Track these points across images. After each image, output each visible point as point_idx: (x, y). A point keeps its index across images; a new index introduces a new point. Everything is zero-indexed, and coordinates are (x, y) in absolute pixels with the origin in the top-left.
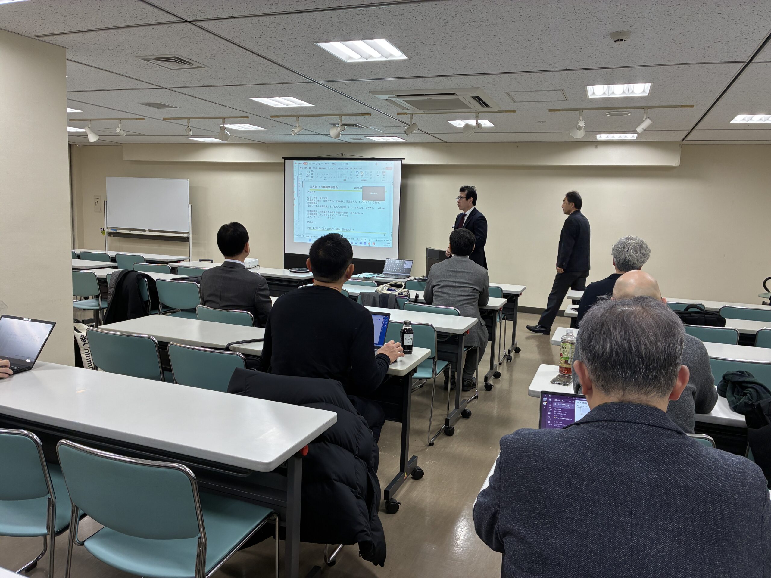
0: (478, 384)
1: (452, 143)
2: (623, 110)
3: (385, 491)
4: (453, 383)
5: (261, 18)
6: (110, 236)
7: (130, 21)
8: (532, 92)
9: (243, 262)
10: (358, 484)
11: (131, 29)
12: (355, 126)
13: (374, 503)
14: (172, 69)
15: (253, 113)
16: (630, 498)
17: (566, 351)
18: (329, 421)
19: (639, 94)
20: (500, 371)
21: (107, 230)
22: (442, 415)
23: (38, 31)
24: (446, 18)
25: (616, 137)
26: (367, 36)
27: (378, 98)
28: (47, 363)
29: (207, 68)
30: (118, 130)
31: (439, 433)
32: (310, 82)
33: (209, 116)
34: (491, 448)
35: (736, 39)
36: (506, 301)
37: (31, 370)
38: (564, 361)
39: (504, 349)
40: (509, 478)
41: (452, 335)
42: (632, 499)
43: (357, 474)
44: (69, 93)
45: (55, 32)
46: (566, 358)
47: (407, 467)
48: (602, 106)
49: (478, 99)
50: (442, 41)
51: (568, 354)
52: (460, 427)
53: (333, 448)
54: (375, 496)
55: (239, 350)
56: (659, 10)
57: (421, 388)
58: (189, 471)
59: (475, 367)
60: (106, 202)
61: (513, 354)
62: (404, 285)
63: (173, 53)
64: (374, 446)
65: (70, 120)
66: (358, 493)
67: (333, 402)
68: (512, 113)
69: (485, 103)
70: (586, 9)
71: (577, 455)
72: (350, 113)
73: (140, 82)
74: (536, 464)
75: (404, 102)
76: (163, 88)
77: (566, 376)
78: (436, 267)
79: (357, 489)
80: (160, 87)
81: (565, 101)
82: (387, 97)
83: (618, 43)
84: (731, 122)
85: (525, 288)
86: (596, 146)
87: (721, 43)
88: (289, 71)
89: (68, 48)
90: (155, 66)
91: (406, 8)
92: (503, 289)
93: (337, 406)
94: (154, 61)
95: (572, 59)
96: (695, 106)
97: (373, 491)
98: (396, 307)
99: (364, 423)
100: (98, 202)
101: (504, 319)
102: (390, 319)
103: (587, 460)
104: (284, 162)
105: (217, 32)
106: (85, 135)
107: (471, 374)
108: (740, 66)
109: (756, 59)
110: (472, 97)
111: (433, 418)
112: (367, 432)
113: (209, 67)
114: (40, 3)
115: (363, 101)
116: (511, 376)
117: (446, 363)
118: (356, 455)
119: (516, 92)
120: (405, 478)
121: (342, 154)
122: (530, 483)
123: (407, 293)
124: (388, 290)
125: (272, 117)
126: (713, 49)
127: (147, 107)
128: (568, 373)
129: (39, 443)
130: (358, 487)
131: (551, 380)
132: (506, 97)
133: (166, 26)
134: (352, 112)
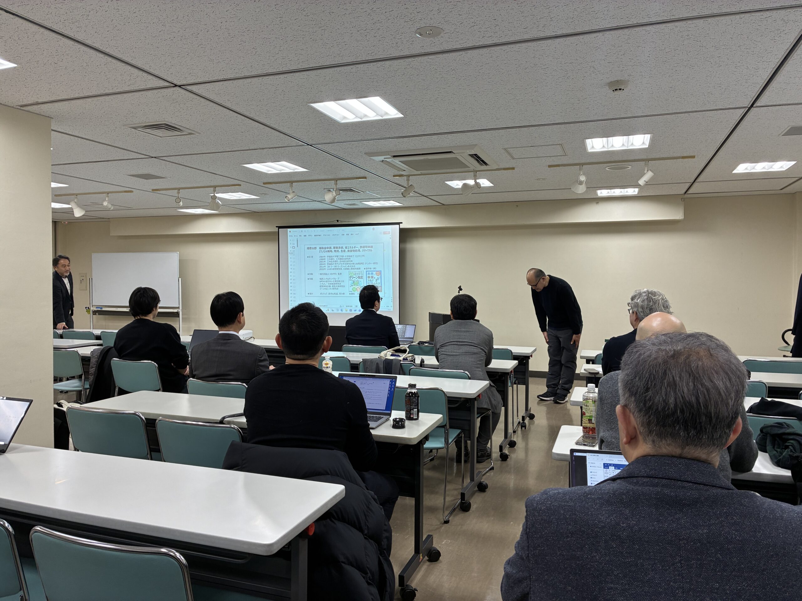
0: (493, 455)
1: (450, 206)
2: (623, 163)
3: (399, 576)
4: (467, 455)
5: (253, 79)
6: (95, 314)
7: (118, 87)
8: (531, 147)
9: (238, 333)
10: (368, 568)
11: (119, 96)
12: (351, 190)
13: (387, 591)
14: (161, 137)
15: (245, 181)
16: (678, 559)
17: (589, 408)
18: (337, 495)
19: (639, 146)
20: (515, 440)
21: (92, 309)
22: (455, 489)
23: (21, 100)
24: (441, 73)
25: (617, 192)
26: (360, 94)
27: (374, 160)
28: (21, 445)
29: (197, 134)
30: (105, 204)
31: (454, 510)
32: (304, 145)
33: (199, 185)
34: (512, 523)
35: (736, 83)
36: (516, 363)
37: (4, 454)
38: (588, 420)
39: (518, 416)
40: (539, 545)
41: (464, 399)
42: (681, 560)
43: (367, 557)
44: (54, 166)
45: (40, 101)
46: (590, 416)
47: (422, 547)
48: (602, 160)
49: (476, 157)
50: (438, 96)
51: (592, 413)
52: (476, 501)
53: (340, 525)
54: (388, 584)
55: (234, 423)
56: (657, 57)
57: (432, 462)
58: (180, 557)
59: (489, 438)
60: (92, 279)
61: (527, 421)
62: (408, 350)
63: (163, 120)
64: (385, 525)
65: (56, 195)
66: (368, 579)
67: (339, 474)
68: (511, 171)
69: (483, 161)
70: (583, 59)
71: (614, 514)
72: (345, 177)
73: (128, 151)
74: (568, 527)
75: (400, 163)
76: (152, 157)
77: (591, 437)
78: (441, 330)
79: (368, 573)
80: (148, 157)
81: (564, 155)
82: (383, 158)
83: (616, 92)
84: (733, 172)
85: (535, 350)
86: (597, 203)
87: (721, 88)
88: (282, 134)
89: (53, 118)
90: (144, 134)
91: (401, 63)
92: (513, 351)
93: (344, 479)
94: (143, 129)
95: (570, 111)
96: (696, 157)
97: (386, 577)
98: (401, 372)
99: (374, 499)
100: (83, 280)
101: (515, 383)
102: (397, 385)
103: (626, 519)
104: (278, 231)
105: (207, 96)
106: (71, 211)
107: (485, 445)
108: (741, 112)
109: (758, 104)
110: (469, 155)
111: (447, 493)
112: (378, 509)
113: (199, 133)
114: (24, 71)
115: (358, 164)
116: (527, 444)
117: (459, 431)
118: (366, 535)
119: (514, 148)
120: (420, 560)
121: (338, 221)
122: (563, 550)
123: (412, 358)
124: (392, 355)
125: (264, 183)
126: (713, 95)
127: (135, 178)
128: (593, 433)
129: (11, 531)
130: (368, 572)
131: (575, 441)
132: (504, 153)
133: (155, 91)
134: (346, 176)
